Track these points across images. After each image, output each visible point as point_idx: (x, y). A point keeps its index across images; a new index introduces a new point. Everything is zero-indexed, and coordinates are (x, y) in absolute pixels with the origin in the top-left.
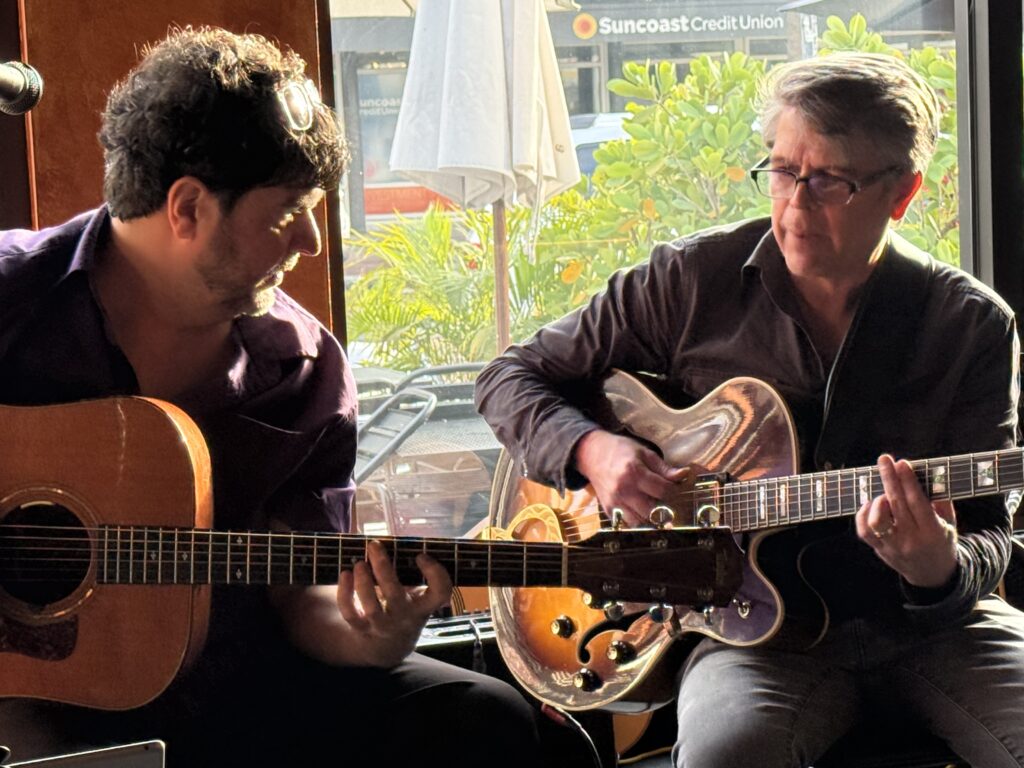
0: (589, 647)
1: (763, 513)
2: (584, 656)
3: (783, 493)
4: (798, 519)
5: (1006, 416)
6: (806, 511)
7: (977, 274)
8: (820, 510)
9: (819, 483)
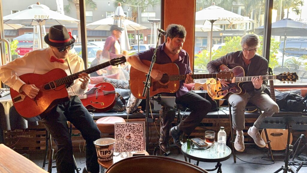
0: (218, 93)
1: (240, 80)
2: (217, 94)
3: (243, 78)
4: (244, 81)
5: (267, 72)
6: (245, 81)
7: (264, 57)
8: (247, 80)
9: (247, 78)
